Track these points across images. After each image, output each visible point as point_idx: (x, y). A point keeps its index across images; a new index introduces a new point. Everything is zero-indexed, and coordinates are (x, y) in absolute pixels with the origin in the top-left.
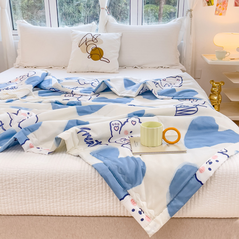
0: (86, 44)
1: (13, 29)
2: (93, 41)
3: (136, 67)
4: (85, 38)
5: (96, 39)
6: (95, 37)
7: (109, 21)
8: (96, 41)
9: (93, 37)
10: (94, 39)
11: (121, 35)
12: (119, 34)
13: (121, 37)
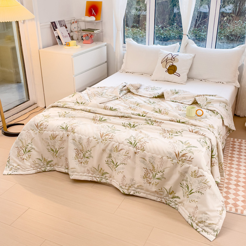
0: (166, 62)
1: (124, 43)
2: (171, 59)
3: (201, 80)
4: (167, 57)
5: (174, 58)
6: (174, 57)
7: (189, 43)
8: (173, 60)
9: (172, 57)
10: (173, 59)
11: (194, 56)
12: (193, 55)
13: (194, 57)
